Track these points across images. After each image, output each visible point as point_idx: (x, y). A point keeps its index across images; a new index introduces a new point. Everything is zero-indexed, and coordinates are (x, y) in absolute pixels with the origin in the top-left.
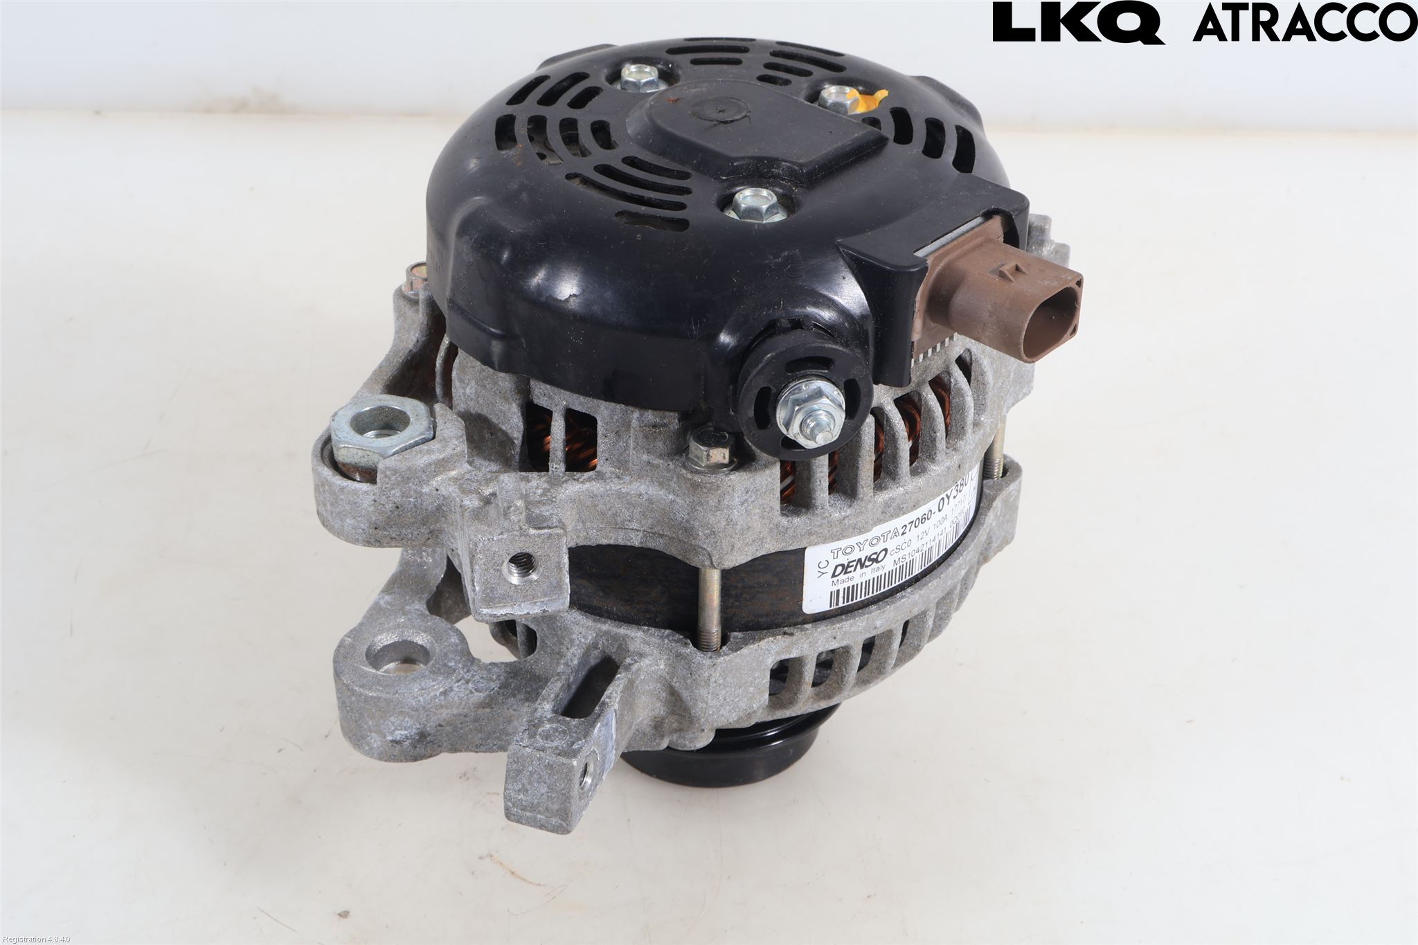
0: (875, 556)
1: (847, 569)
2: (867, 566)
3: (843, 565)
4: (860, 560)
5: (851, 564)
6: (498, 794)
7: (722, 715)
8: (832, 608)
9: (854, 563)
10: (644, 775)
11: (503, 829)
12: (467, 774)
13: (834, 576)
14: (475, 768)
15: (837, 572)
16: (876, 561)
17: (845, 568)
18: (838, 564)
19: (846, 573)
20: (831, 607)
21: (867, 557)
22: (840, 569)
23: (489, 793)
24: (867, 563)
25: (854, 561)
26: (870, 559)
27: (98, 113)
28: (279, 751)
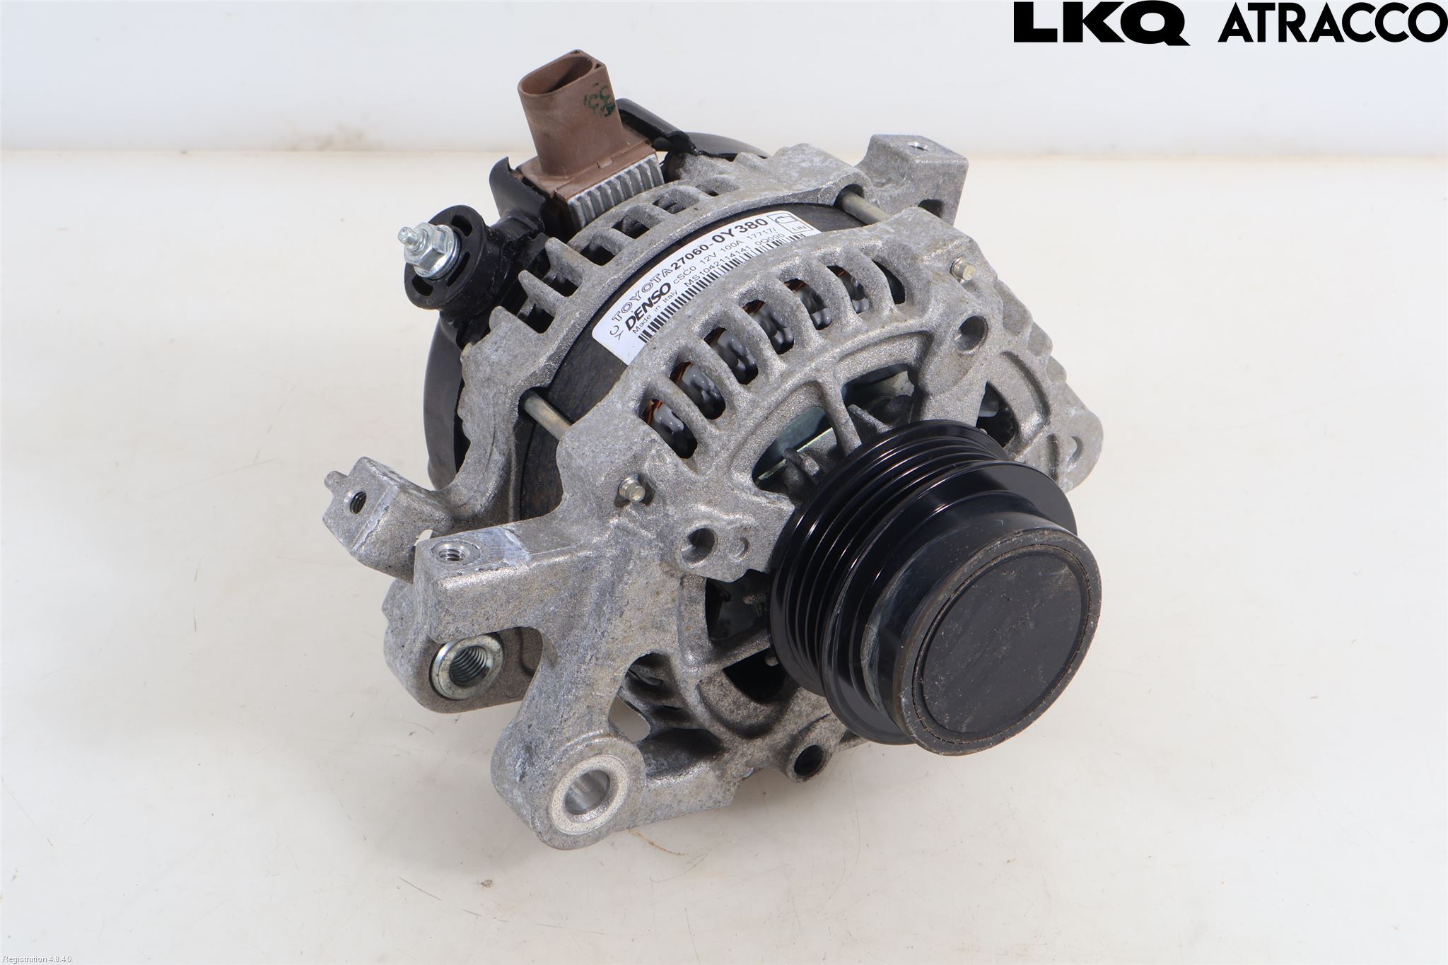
3: (632, 318)
4: (645, 305)
5: (639, 312)
7: (602, 462)
9: (642, 309)
13: (630, 328)
15: (632, 324)
17: (636, 317)
19: (639, 319)
21: (649, 299)
22: (632, 321)
24: (654, 301)
25: (640, 308)
28: (411, 734)
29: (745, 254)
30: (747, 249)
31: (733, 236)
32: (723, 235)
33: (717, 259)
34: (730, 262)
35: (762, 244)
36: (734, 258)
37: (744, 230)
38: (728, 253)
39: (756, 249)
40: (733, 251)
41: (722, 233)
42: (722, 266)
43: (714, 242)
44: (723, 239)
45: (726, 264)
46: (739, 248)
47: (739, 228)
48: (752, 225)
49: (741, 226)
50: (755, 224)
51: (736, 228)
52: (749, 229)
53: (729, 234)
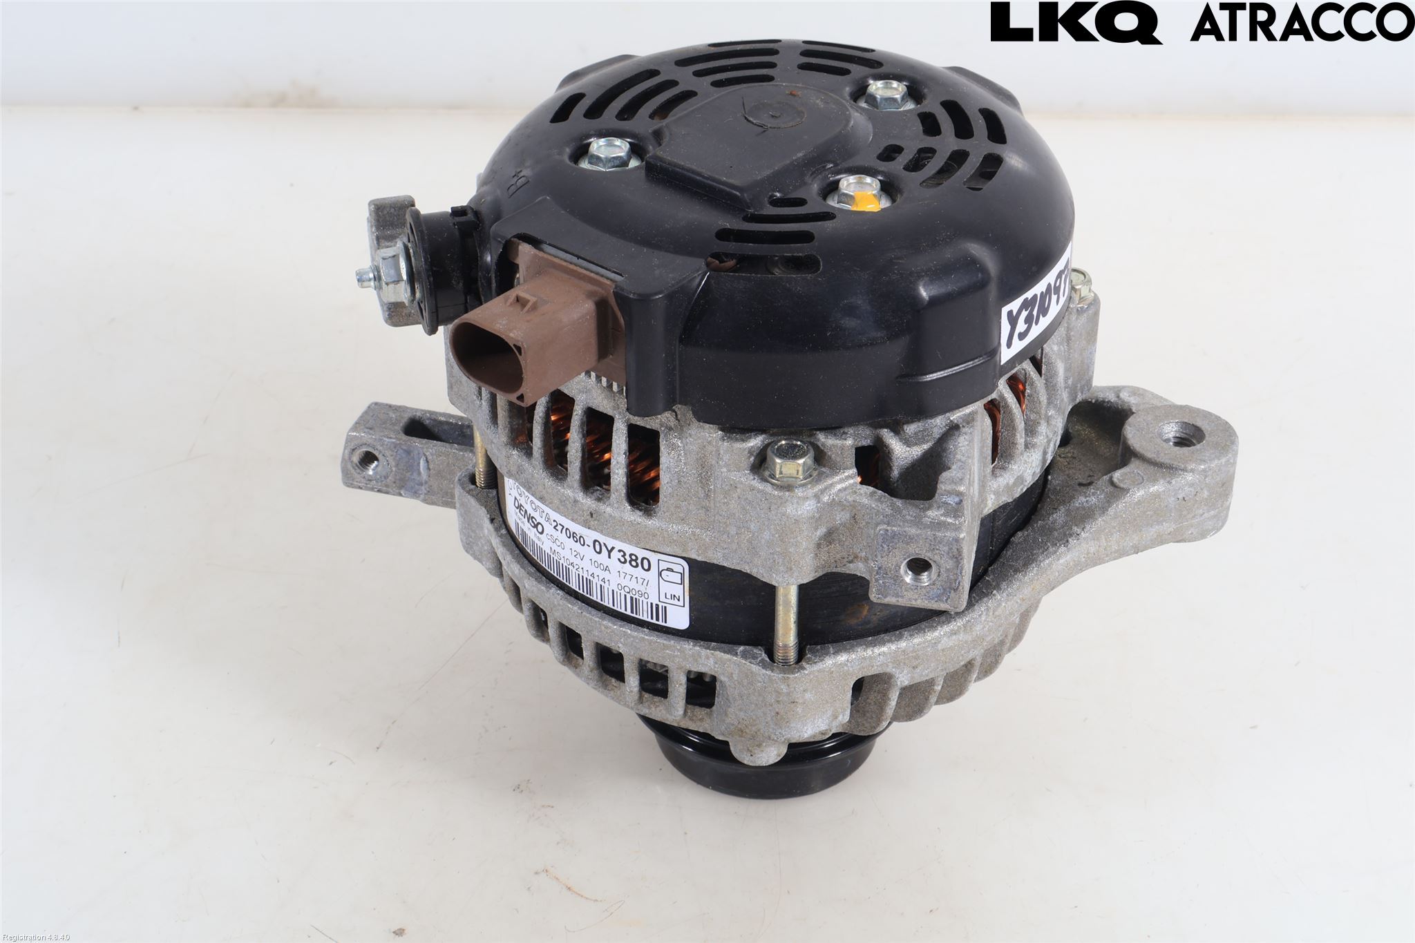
6: (552, 807)
10: (700, 787)
11: (558, 843)
12: (521, 787)
14: (529, 780)
23: (543, 806)
27: (136, 108)
28: (331, 763)
29: (601, 586)
30: (607, 582)
31: (609, 557)
32: (604, 548)
33: (582, 564)
34: (587, 578)
35: (622, 592)
36: (592, 579)
37: (623, 560)
38: (592, 569)
39: (613, 591)
40: (598, 572)
41: (604, 544)
42: (579, 575)
43: (592, 545)
44: (600, 552)
45: (583, 577)
46: (603, 574)
47: (622, 553)
48: (636, 560)
49: (625, 554)
50: (639, 561)
51: (620, 551)
52: (628, 563)
53: (610, 552)
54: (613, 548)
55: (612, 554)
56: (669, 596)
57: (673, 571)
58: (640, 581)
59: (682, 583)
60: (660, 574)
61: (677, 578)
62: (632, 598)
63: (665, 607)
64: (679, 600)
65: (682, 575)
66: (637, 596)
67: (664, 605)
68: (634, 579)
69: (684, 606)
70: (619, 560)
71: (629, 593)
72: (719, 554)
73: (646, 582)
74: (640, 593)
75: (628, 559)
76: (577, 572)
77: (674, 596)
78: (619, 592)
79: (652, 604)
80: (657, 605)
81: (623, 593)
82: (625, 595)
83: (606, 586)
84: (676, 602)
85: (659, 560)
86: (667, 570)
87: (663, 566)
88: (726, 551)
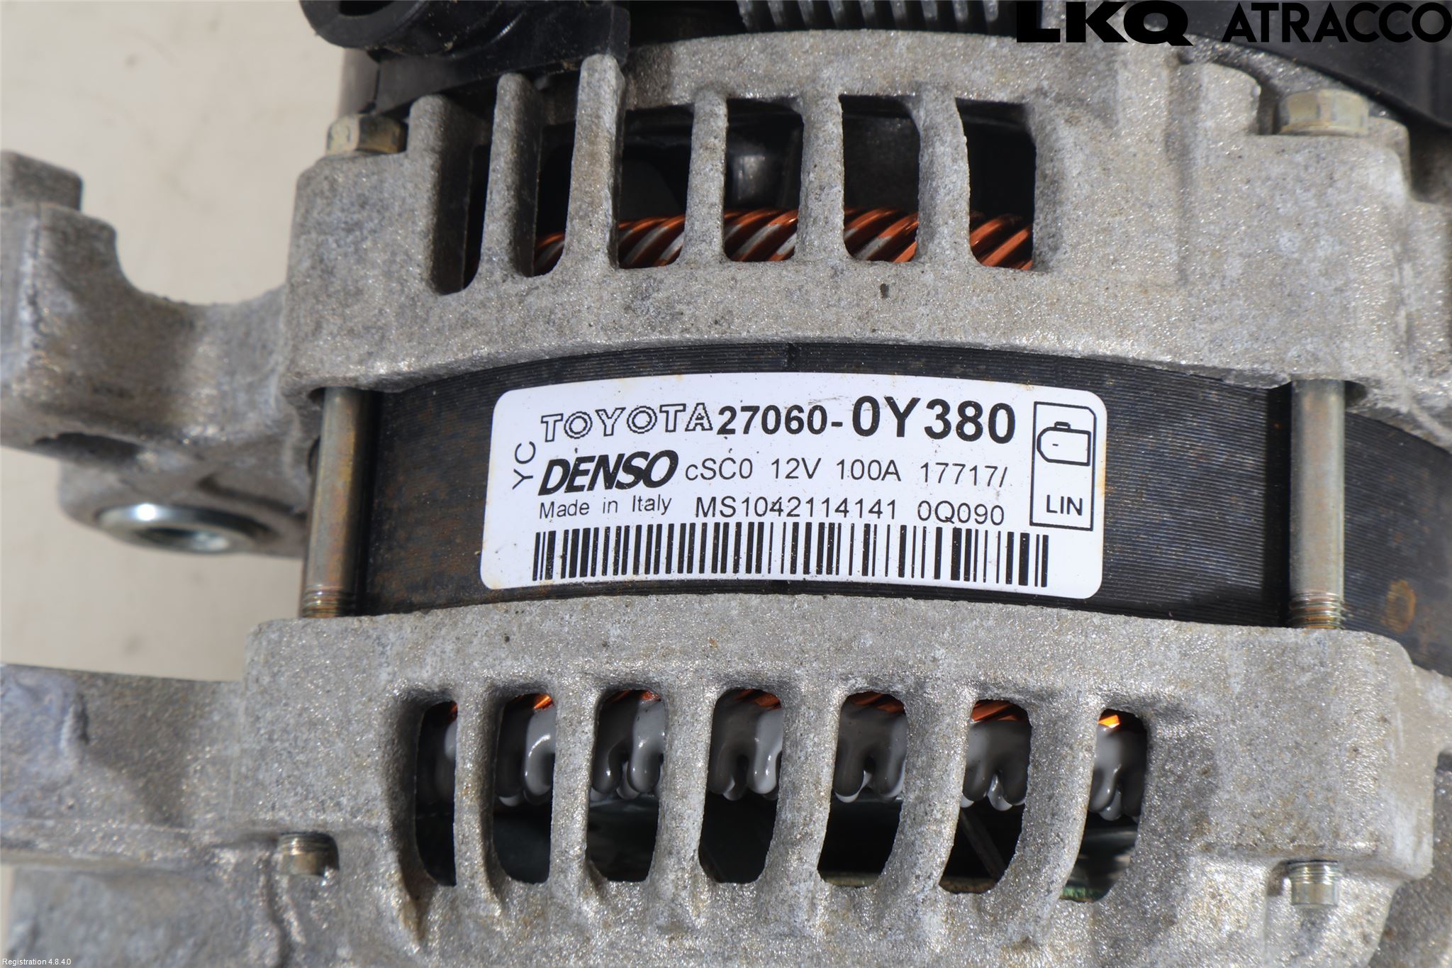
0: (640, 463)
1: (572, 480)
2: (621, 486)
3: (563, 463)
4: (604, 460)
5: (583, 467)
8: (538, 583)
9: (591, 466)
13: (544, 490)
15: (552, 483)
16: (643, 476)
17: (570, 474)
18: (554, 458)
19: (572, 488)
20: (535, 579)
21: (621, 456)
22: (558, 472)
24: (623, 477)
25: (591, 459)
26: (629, 469)
29: (868, 531)
30: (886, 512)
31: (900, 435)
32: (885, 414)
33: (808, 491)
34: (821, 529)
35: (932, 521)
36: (836, 521)
37: (938, 430)
38: (842, 491)
39: (903, 531)
40: (859, 491)
41: (888, 401)
42: (797, 526)
43: (848, 420)
44: (871, 431)
45: (808, 526)
46: (875, 493)
47: (938, 412)
48: (974, 420)
49: (946, 408)
50: (984, 420)
51: (931, 405)
52: (953, 433)
53: (901, 417)
54: (914, 402)
55: (908, 422)
56: (1055, 505)
57: (1069, 430)
58: (984, 474)
59: (1090, 462)
60: (1037, 444)
61: (1074, 447)
62: (957, 533)
63: (1046, 538)
64: (1079, 512)
65: (1091, 436)
66: (972, 525)
67: (1042, 531)
68: (967, 475)
69: (1091, 529)
70: (929, 431)
71: (949, 520)
72: (1199, 336)
73: (999, 473)
74: (981, 511)
75: (954, 418)
76: (790, 521)
77: (1070, 501)
78: (920, 525)
79: (1011, 535)
80: (1025, 537)
81: (932, 525)
82: (939, 531)
83: (881, 523)
84: (1072, 518)
85: (1036, 403)
86: (1054, 429)
87: (1048, 417)
88: (1218, 325)
